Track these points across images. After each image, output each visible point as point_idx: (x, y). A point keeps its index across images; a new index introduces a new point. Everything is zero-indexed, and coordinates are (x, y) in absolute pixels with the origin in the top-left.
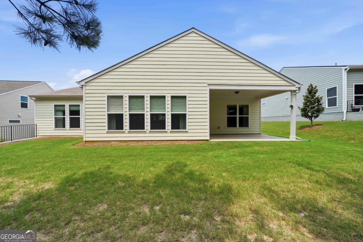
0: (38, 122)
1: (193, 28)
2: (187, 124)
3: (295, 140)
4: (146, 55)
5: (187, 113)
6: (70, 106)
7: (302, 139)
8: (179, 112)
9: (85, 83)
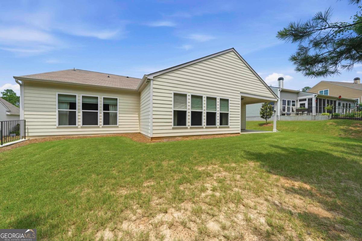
0: (26, 116)
1: (233, 48)
2: (229, 121)
3: (276, 132)
4: (204, 61)
5: (230, 113)
6: (83, 97)
7: (279, 131)
8: (224, 111)
9: (154, 77)
